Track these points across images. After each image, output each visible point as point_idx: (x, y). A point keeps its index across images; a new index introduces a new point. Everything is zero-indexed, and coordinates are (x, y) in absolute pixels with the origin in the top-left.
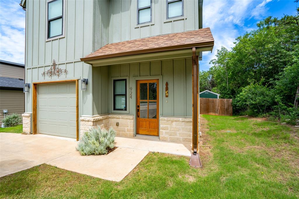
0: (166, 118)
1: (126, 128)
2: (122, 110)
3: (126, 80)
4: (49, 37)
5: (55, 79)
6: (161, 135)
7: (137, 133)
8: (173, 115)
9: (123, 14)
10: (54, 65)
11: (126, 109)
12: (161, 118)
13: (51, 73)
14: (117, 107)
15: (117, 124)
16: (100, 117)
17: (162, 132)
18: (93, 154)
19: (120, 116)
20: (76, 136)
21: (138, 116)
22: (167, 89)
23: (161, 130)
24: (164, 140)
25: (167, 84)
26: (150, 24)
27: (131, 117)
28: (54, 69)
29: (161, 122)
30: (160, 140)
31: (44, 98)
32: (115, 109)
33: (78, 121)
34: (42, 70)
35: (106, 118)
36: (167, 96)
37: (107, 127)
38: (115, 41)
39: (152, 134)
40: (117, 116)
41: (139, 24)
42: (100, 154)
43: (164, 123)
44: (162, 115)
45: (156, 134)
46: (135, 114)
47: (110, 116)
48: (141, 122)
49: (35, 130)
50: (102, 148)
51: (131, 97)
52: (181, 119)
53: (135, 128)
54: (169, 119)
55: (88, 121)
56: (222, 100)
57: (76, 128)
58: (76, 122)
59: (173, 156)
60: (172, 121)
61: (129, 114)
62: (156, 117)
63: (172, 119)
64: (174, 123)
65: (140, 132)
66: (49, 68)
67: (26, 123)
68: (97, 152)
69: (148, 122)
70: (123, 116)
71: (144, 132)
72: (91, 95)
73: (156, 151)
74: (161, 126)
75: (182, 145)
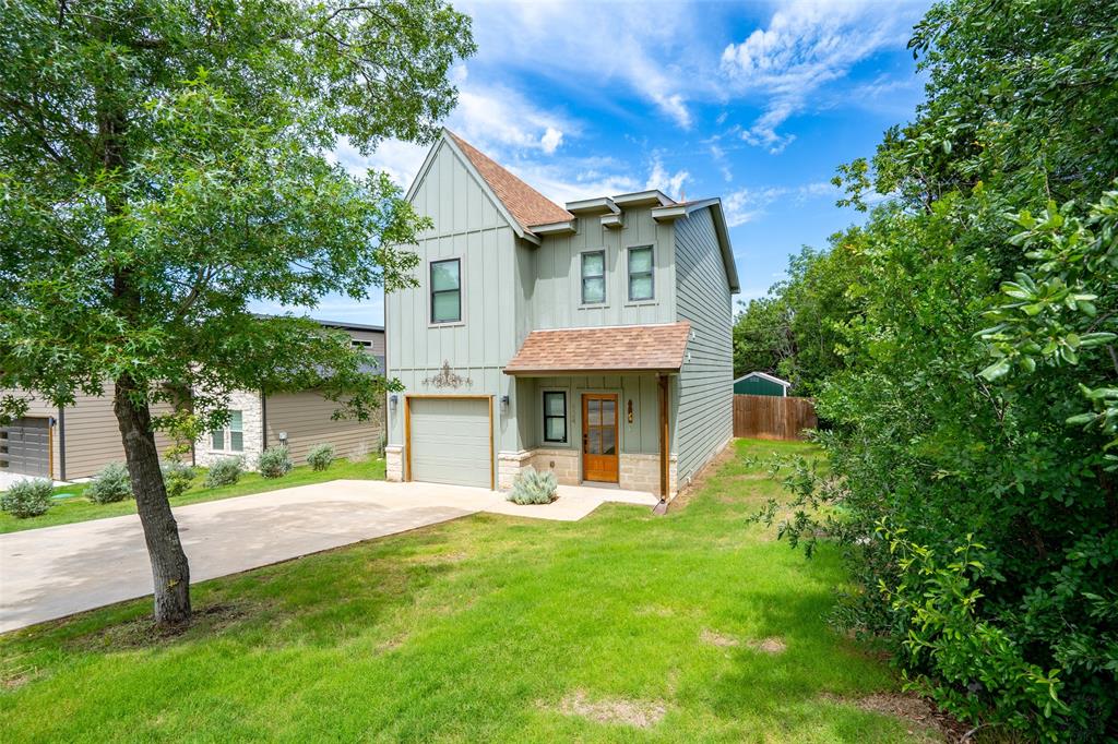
0: (628, 455)
1: (567, 470)
2: (558, 441)
3: (564, 393)
4: (433, 321)
5: (448, 391)
6: (621, 481)
7: (585, 478)
8: (641, 451)
9: (558, 281)
10: (446, 368)
11: (565, 441)
12: (621, 455)
13: (439, 381)
14: (549, 437)
15: (552, 465)
16: (528, 454)
17: (624, 477)
18: (533, 503)
19: (557, 452)
20: (490, 485)
21: (585, 451)
22: (630, 410)
23: (621, 474)
24: (627, 488)
25: (630, 403)
26: (603, 305)
27: (575, 453)
28: (447, 374)
29: (621, 461)
30: (620, 488)
31: (424, 421)
32: (546, 440)
33: (492, 460)
34: (421, 376)
35: (535, 456)
36: (630, 422)
37: (538, 468)
38: (546, 327)
39: (608, 479)
40: (552, 452)
41: (584, 302)
42: (541, 503)
43: (626, 461)
44: (624, 451)
45: (615, 479)
46: (581, 448)
47: (539, 451)
48: (590, 462)
49: (408, 476)
50: (544, 496)
51: (574, 421)
52: (650, 457)
53: (581, 471)
54: (633, 456)
55: (513, 460)
56: (791, 401)
57: (490, 471)
58: (490, 462)
59: (635, 505)
60: (638, 460)
61: (570, 448)
62: (612, 451)
63: (638, 456)
64: (641, 463)
65: (590, 477)
66: (437, 373)
67: (394, 463)
68: (539, 500)
69: (601, 462)
70: (561, 452)
71: (596, 478)
72: (515, 419)
73: (613, 501)
74: (622, 467)
75: (651, 494)
